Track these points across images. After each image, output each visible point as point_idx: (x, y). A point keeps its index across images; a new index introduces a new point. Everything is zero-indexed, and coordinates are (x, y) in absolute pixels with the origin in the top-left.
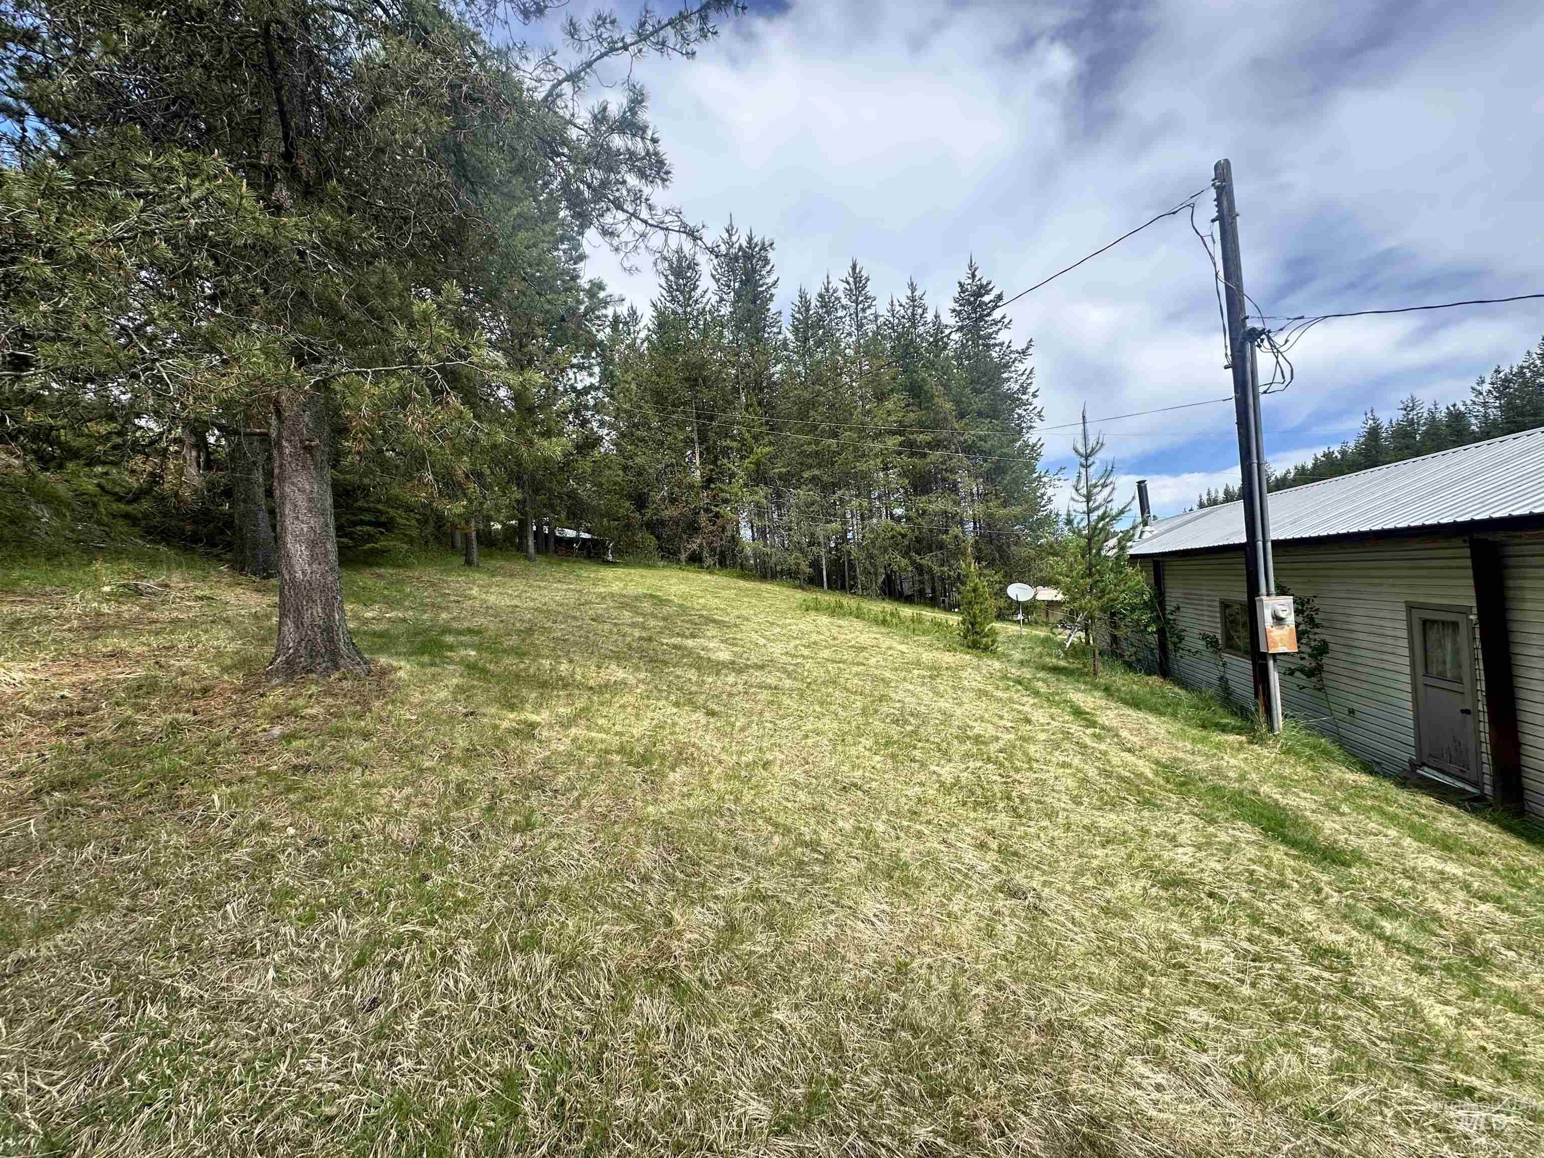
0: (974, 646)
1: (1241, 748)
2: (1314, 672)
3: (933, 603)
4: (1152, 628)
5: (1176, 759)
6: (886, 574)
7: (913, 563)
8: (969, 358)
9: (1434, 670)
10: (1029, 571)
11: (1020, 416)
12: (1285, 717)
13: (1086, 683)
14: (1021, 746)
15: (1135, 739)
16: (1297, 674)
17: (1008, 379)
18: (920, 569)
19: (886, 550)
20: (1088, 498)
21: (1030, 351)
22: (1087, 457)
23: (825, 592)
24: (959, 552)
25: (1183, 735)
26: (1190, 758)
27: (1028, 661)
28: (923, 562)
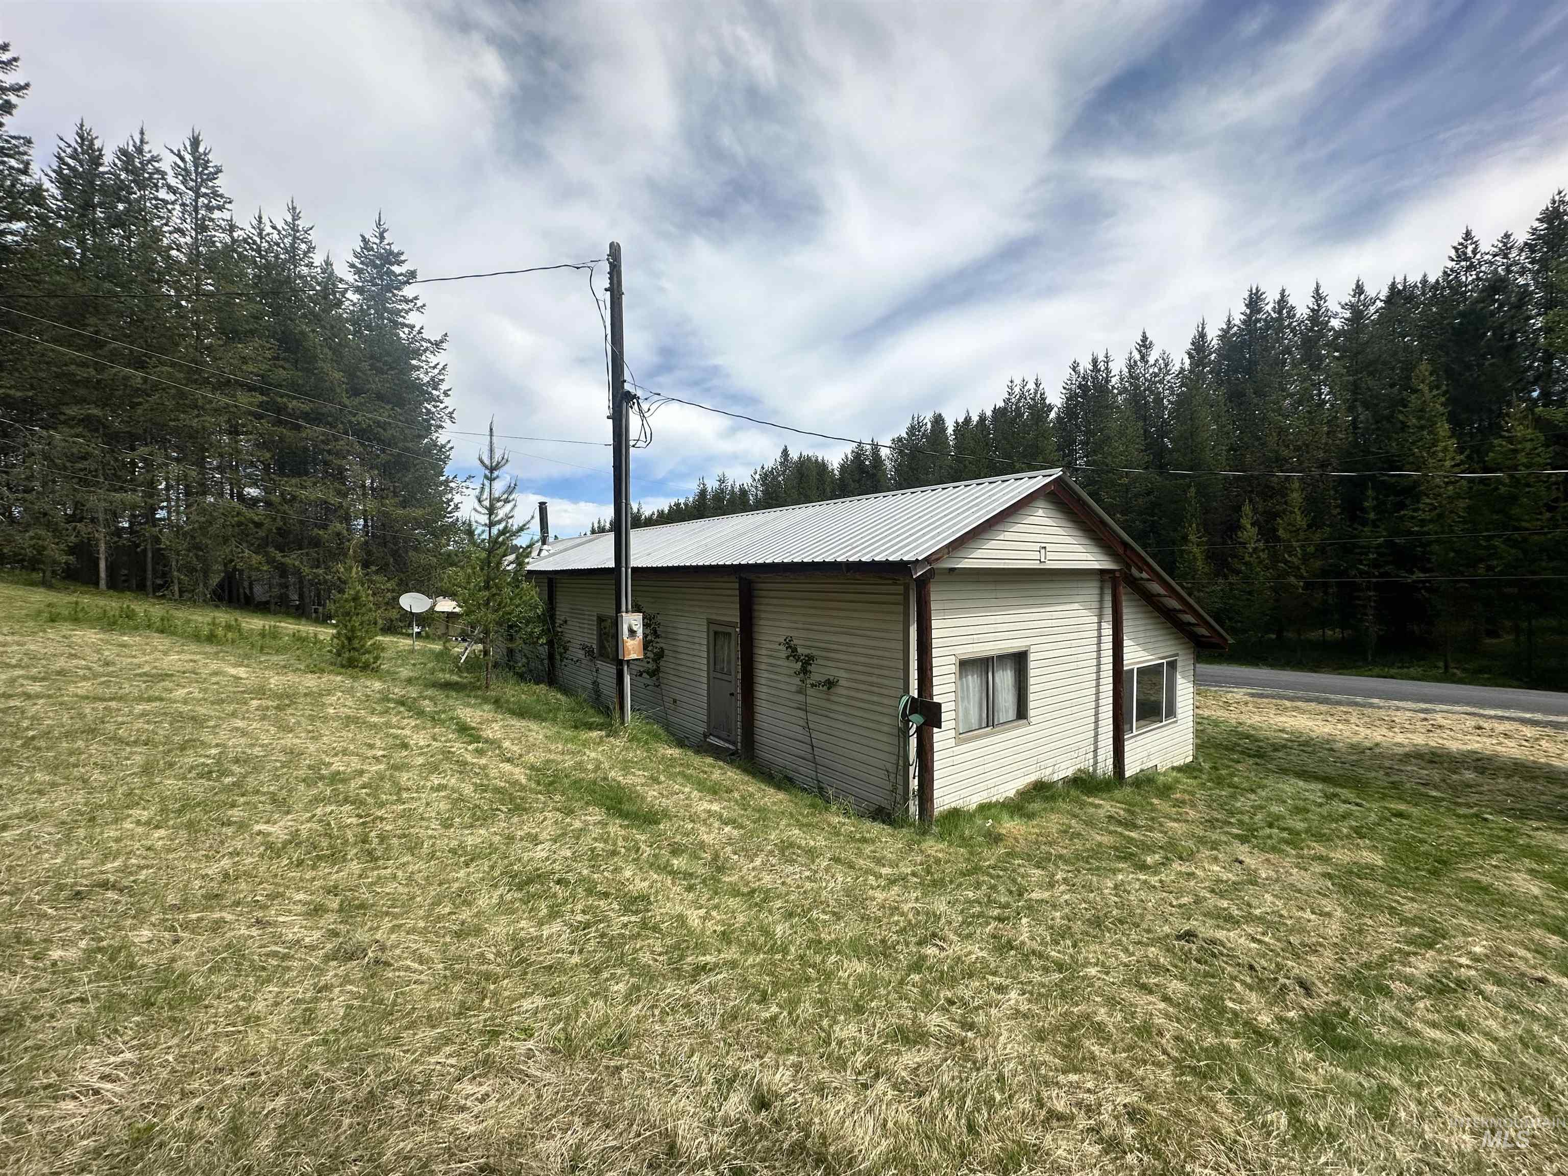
0: (351, 664)
1: (601, 742)
2: (653, 673)
3: (300, 612)
4: (543, 640)
5: (548, 761)
6: (226, 572)
7: (271, 561)
8: (369, 327)
9: (718, 667)
10: (429, 579)
11: (428, 411)
12: (633, 710)
13: (476, 697)
14: (391, 776)
15: (515, 748)
16: (645, 675)
17: (418, 368)
18: (282, 570)
19: (226, 540)
20: (491, 511)
21: (444, 345)
22: (492, 469)
23: (102, 594)
24: (340, 553)
25: (556, 738)
26: (559, 758)
27: (417, 679)
28: (287, 560)
